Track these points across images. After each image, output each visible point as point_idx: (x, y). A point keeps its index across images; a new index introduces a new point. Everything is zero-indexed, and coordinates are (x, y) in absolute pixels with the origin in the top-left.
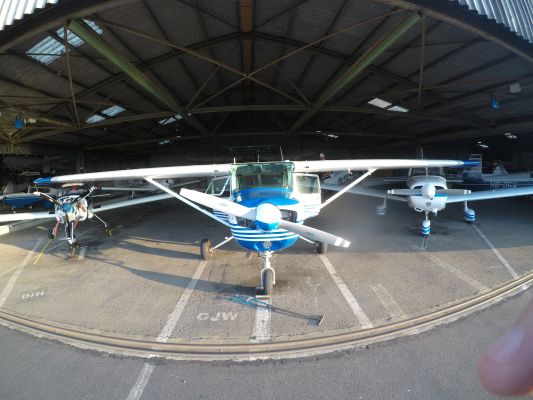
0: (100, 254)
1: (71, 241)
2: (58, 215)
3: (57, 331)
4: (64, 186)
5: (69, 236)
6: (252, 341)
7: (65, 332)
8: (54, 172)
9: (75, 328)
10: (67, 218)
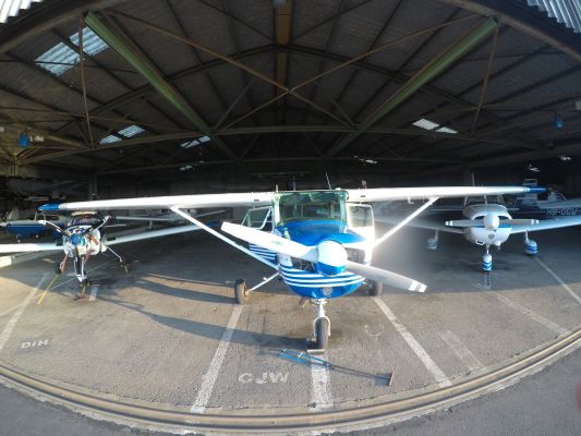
0: (115, 294)
1: (81, 278)
2: (67, 247)
3: (64, 393)
4: (74, 214)
5: (79, 272)
6: (312, 410)
7: (75, 396)
8: (63, 198)
9: (86, 391)
10: (76, 251)
